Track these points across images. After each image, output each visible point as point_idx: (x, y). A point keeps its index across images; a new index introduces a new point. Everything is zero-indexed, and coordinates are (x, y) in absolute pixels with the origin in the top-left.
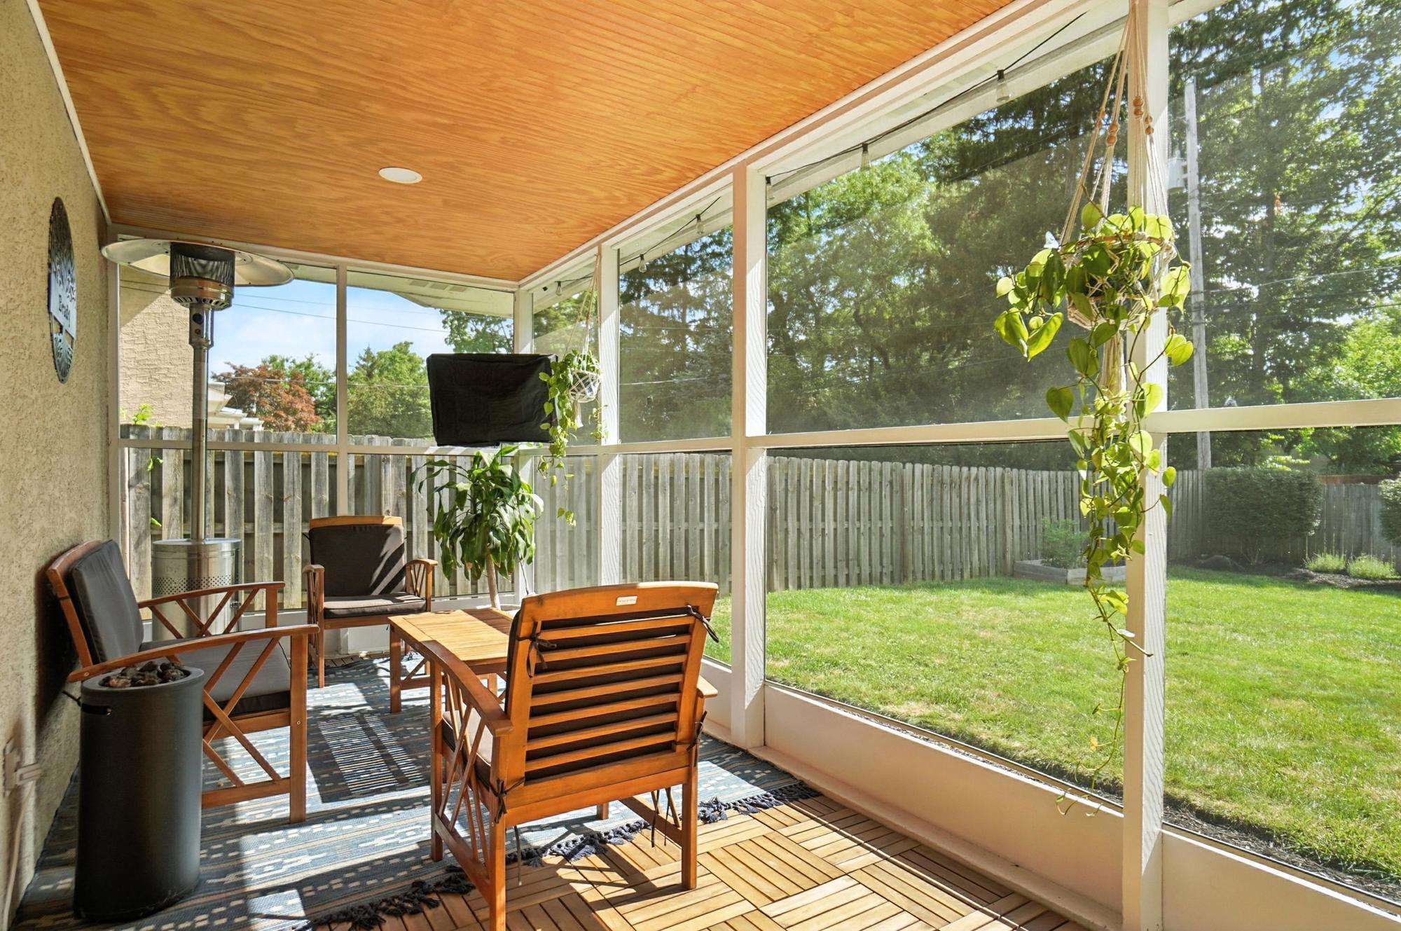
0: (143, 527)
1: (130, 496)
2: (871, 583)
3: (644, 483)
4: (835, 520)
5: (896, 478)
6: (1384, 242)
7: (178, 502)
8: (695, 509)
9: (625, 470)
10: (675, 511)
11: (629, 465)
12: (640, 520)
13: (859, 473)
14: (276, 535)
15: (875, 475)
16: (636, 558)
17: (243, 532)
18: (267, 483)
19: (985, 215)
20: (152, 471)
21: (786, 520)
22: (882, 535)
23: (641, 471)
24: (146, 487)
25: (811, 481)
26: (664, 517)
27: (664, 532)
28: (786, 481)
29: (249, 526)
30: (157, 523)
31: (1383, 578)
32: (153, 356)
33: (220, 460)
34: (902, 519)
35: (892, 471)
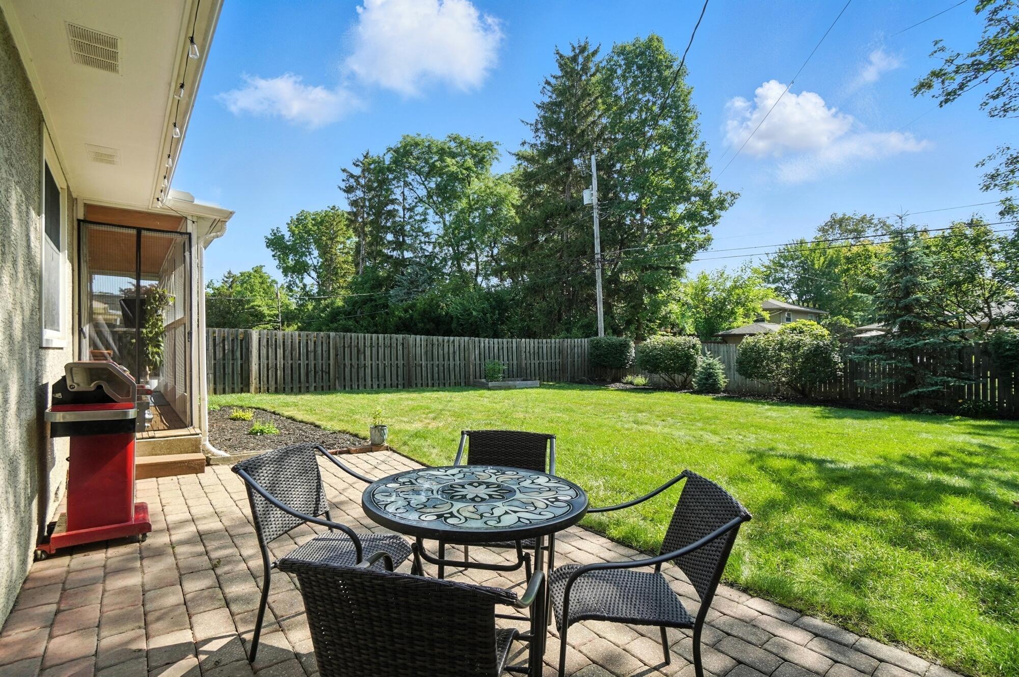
3: (269, 342)
4: (371, 360)
5: (406, 342)
8: (296, 355)
9: (260, 338)
10: (286, 355)
11: (262, 336)
12: (268, 359)
13: (385, 340)
15: (394, 340)
16: (266, 375)
21: (344, 360)
22: (397, 367)
23: (268, 339)
25: (358, 343)
26: (280, 358)
27: (280, 365)
28: (344, 343)
34: (409, 360)
35: (403, 339)
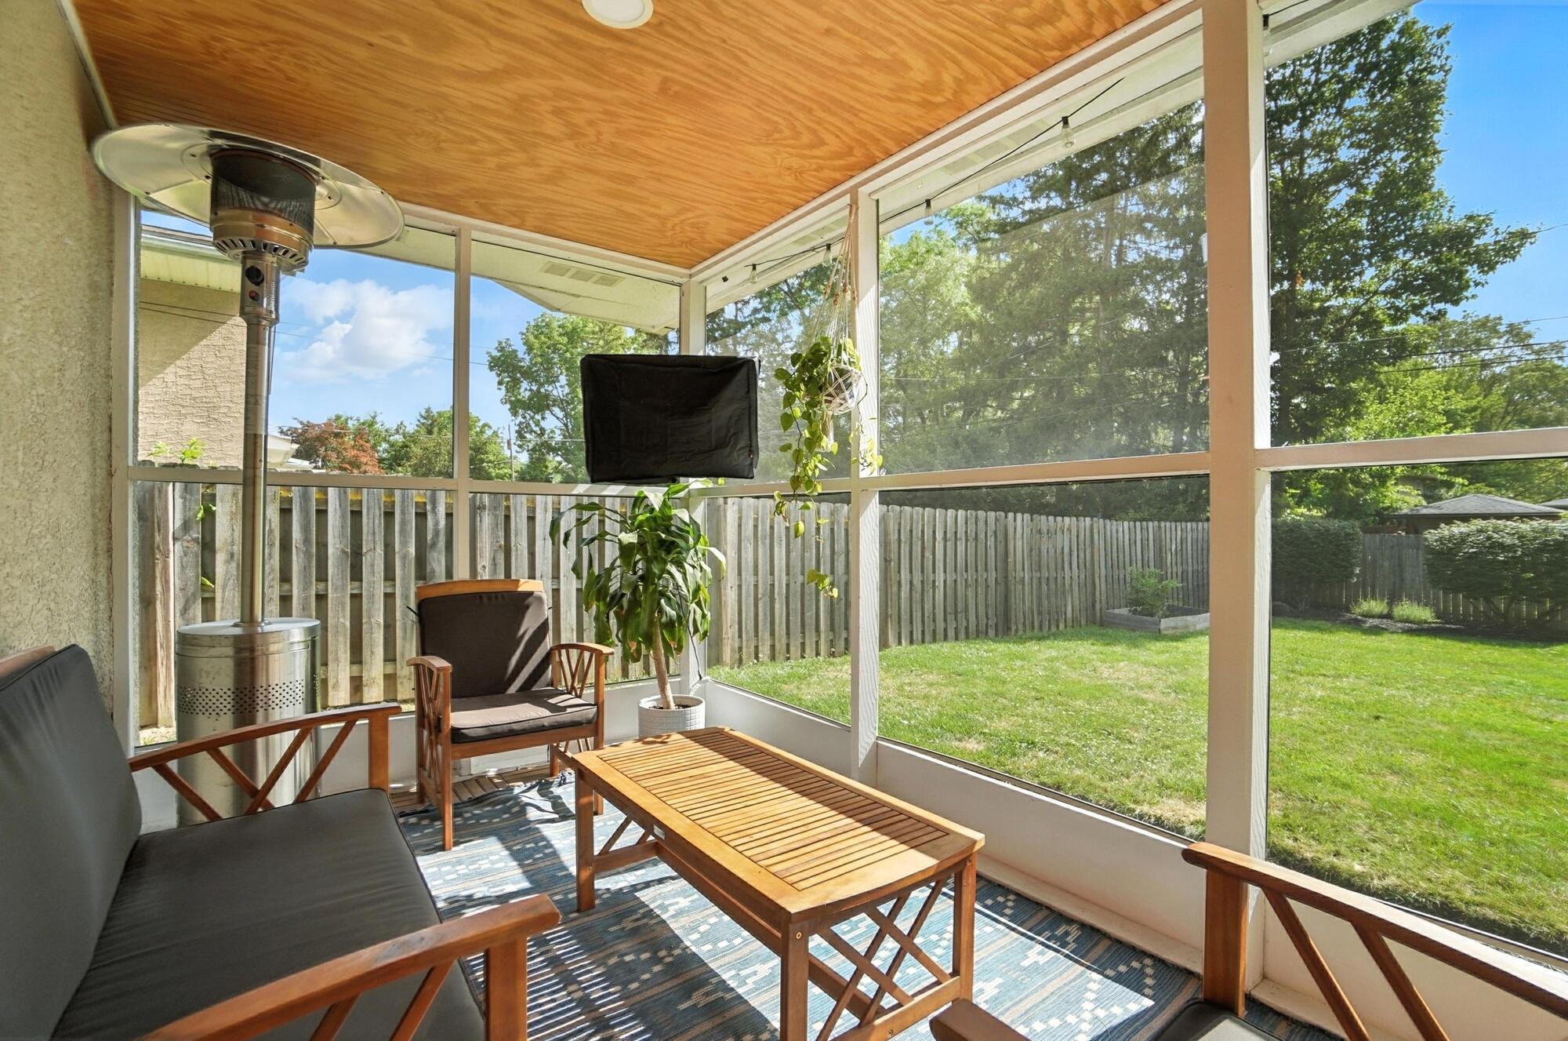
0: (192, 589)
1: (175, 551)
2: (978, 636)
3: (760, 534)
4: (945, 572)
5: (1001, 529)
6: (1389, 315)
7: (236, 557)
8: (811, 560)
10: (791, 564)
11: (744, 513)
13: (966, 523)
14: (353, 596)
15: (981, 524)
16: (752, 615)
17: (313, 593)
18: (342, 535)
19: (1024, 284)
20: (203, 519)
21: (899, 572)
22: (987, 587)
24: (195, 540)
25: (923, 532)
26: (780, 571)
27: (780, 587)
28: (899, 531)
29: (321, 585)
30: (208, 583)
31: (1426, 622)
32: (211, 393)
33: (287, 507)
34: (1006, 570)
35: (997, 520)
